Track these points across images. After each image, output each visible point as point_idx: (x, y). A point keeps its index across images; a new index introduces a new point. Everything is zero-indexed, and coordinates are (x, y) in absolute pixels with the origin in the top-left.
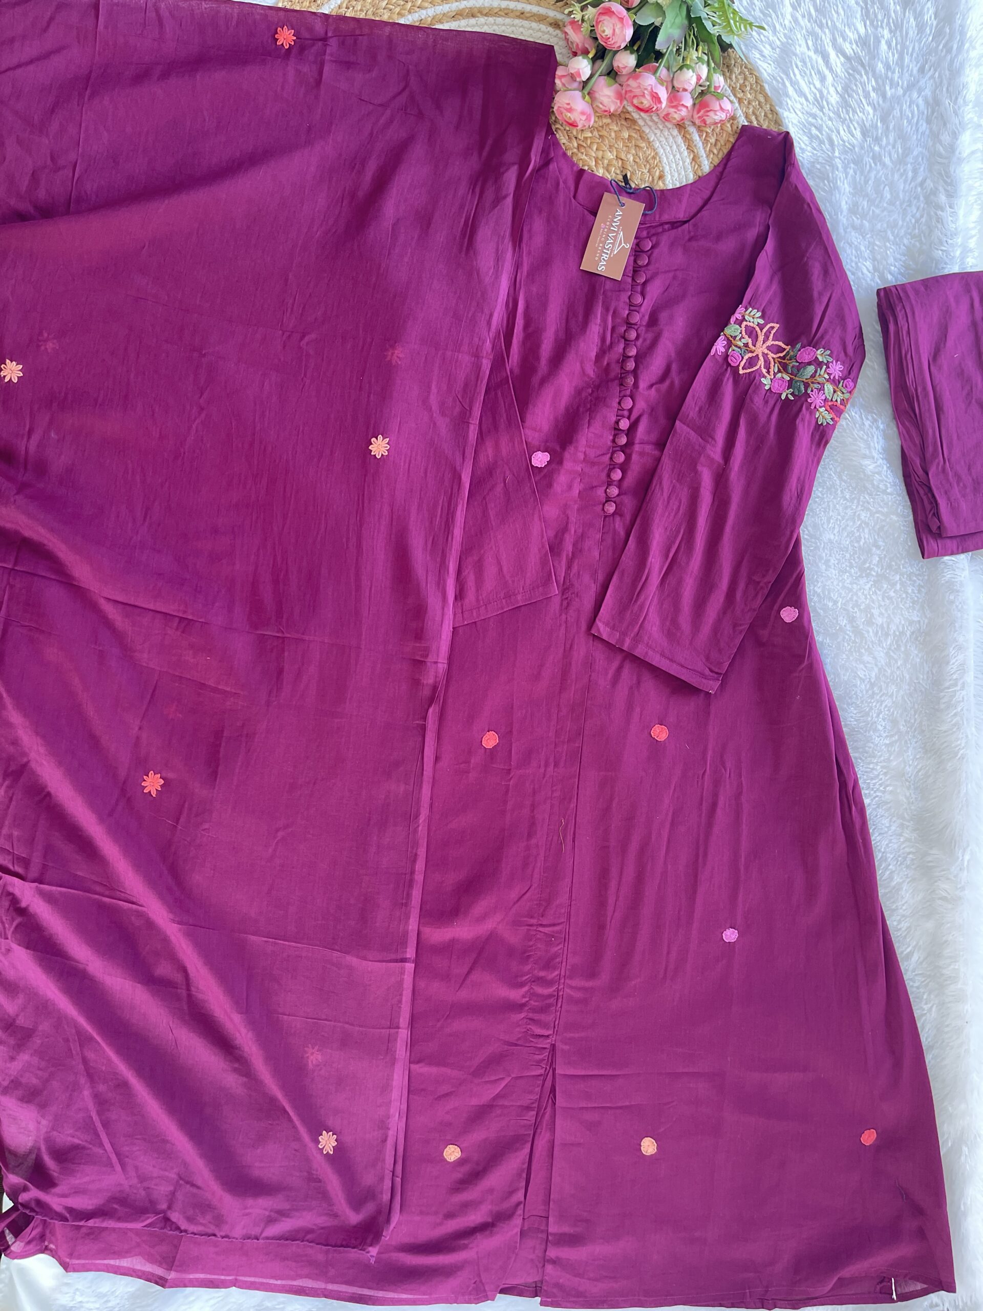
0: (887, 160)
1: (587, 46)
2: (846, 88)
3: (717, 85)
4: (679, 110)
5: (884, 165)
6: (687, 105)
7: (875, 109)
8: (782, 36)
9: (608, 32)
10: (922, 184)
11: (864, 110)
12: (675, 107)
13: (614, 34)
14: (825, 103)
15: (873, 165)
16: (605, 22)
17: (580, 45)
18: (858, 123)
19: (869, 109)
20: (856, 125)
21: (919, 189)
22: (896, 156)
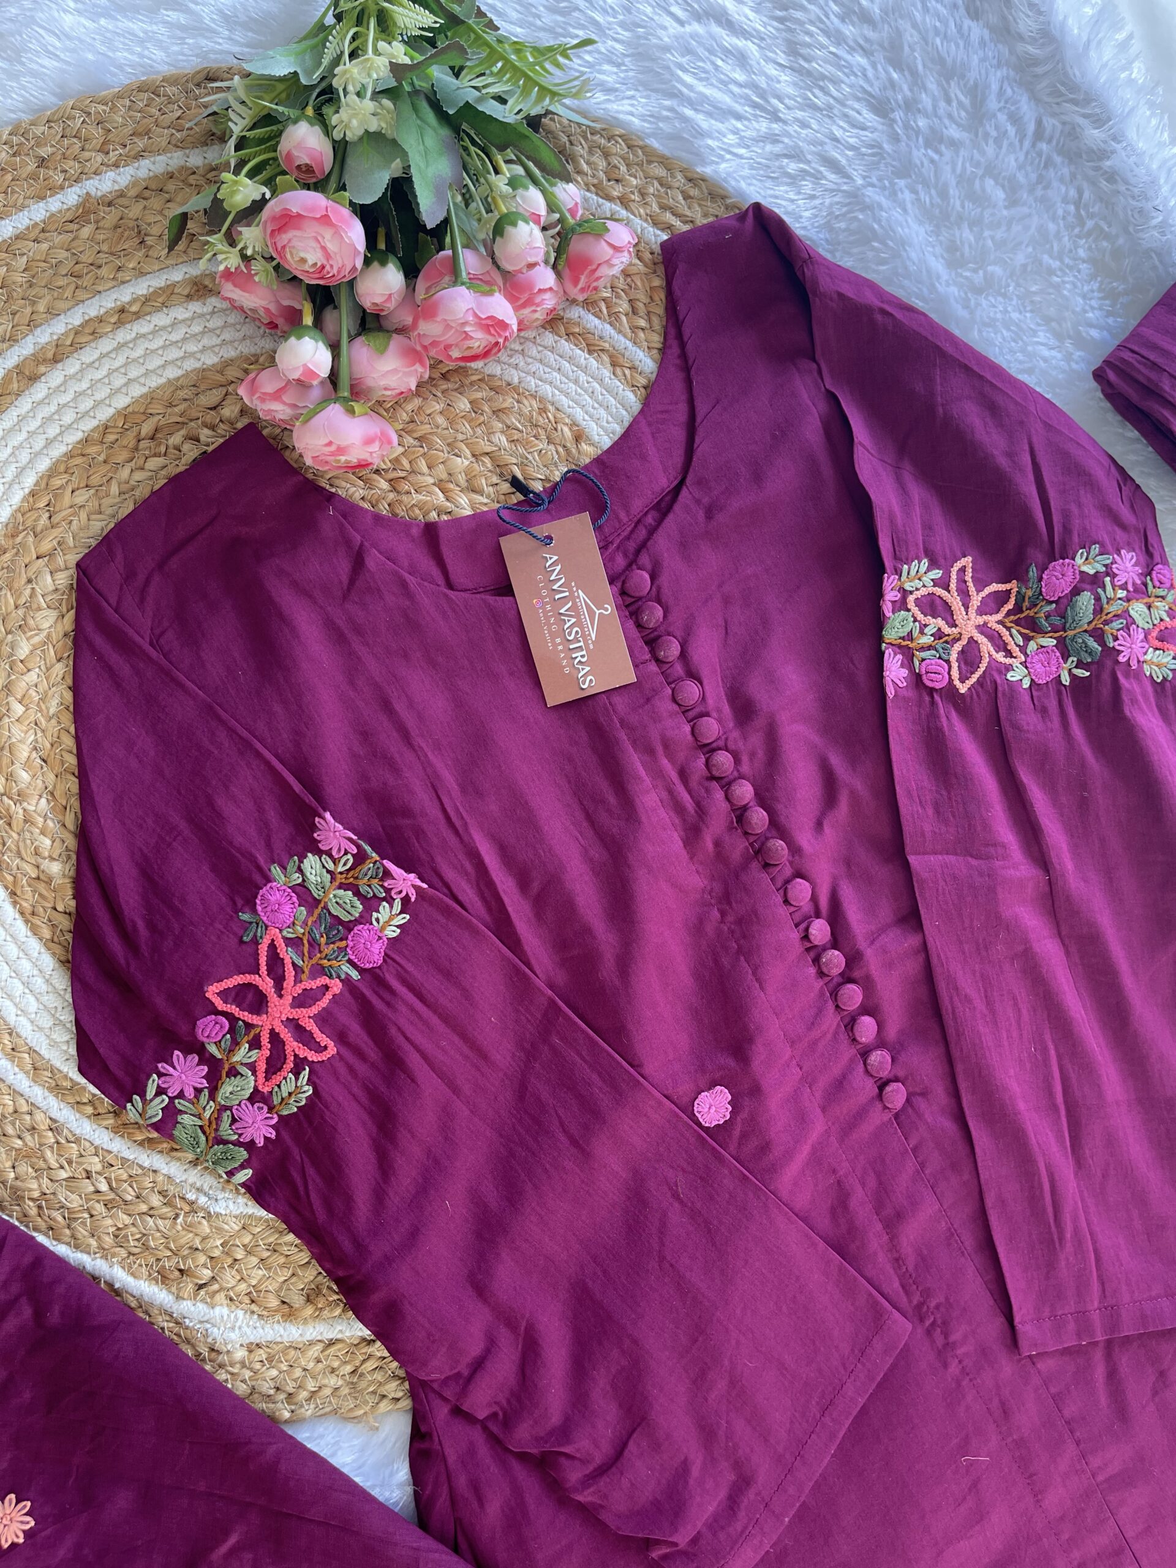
0: (954, 132)
1: (286, 303)
2: (793, 49)
3: (571, 205)
4: (538, 305)
5: (954, 144)
6: (547, 286)
7: (867, 53)
8: (620, 30)
9: (313, 257)
10: (1039, 135)
11: (850, 66)
12: (529, 302)
13: (327, 255)
14: (775, 102)
15: (936, 157)
16: (295, 243)
17: (273, 308)
18: (858, 99)
19: (860, 60)
20: (857, 106)
21: (1044, 146)
22: (963, 114)
